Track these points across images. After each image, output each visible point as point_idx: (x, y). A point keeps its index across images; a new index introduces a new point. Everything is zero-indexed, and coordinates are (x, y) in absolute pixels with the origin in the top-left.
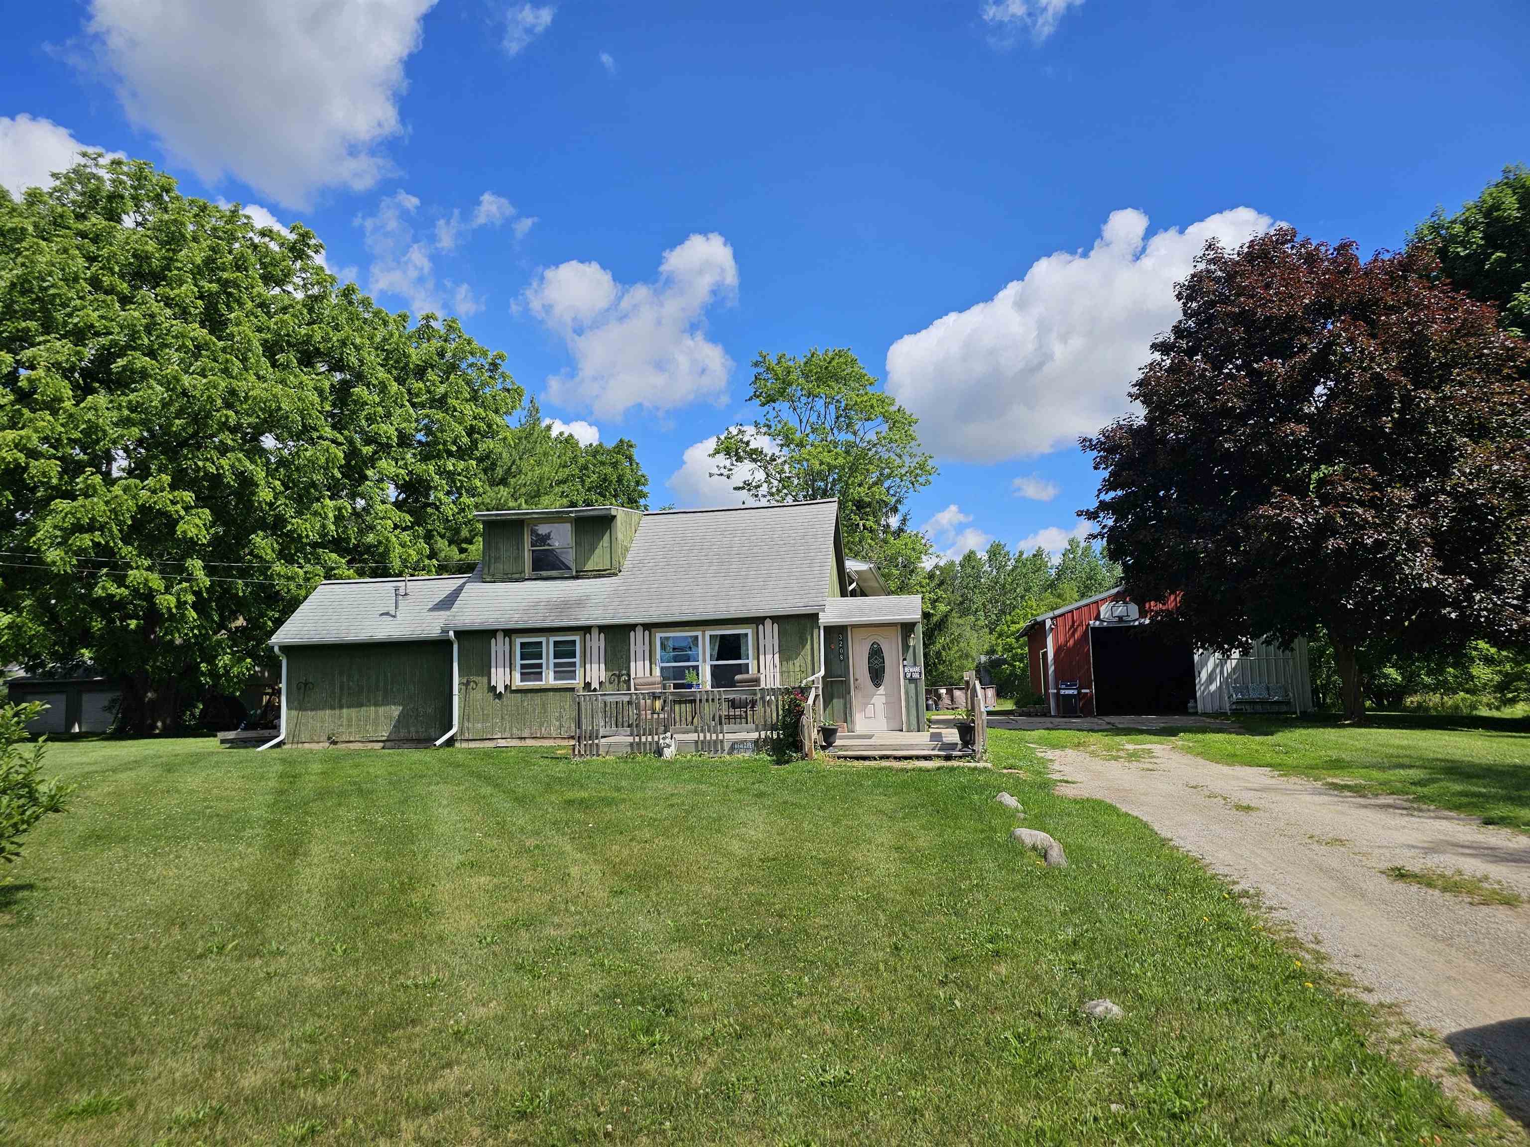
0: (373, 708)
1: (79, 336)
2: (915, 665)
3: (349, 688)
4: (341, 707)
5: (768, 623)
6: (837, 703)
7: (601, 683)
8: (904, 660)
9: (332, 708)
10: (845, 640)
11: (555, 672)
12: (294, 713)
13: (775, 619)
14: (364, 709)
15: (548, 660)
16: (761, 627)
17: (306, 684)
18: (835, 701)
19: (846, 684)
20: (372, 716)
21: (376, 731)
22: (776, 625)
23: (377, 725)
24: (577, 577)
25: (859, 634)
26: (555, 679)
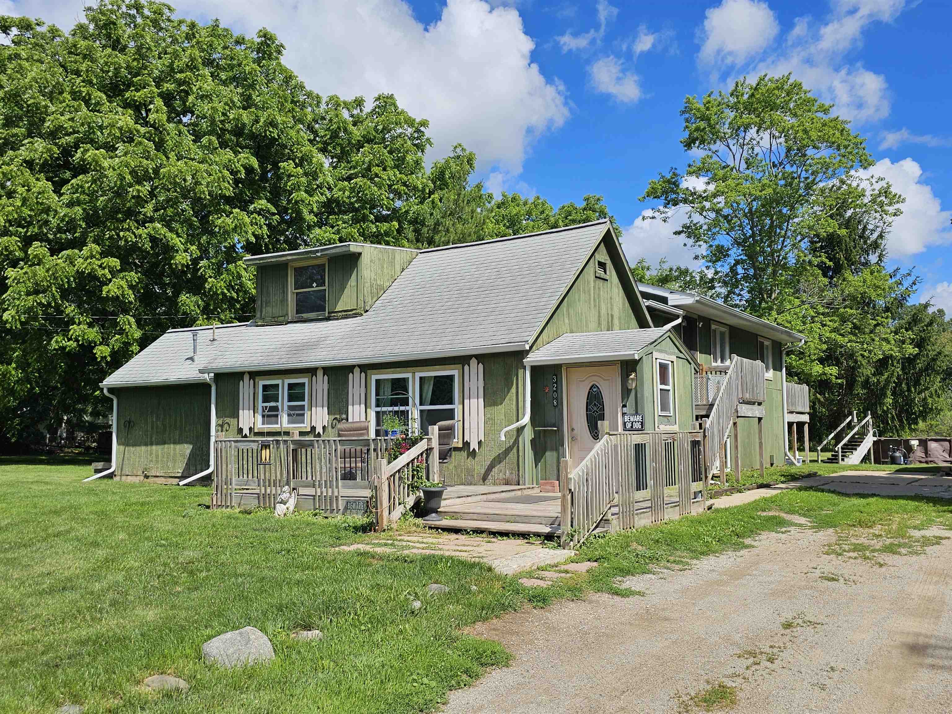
0: (172, 446)
1: (53, 135)
2: (637, 413)
3: (157, 428)
4: (152, 444)
5: (474, 362)
6: (550, 456)
7: (324, 428)
8: (624, 406)
9: (146, 445)
10: (559, 382)
11: (289, 415)
12: (122, 448)
13: (481, 358)
14: (166, 446)
15: (283, 403)
16: (466, 367)
17: (129, 422)
18: (548, 454)
19: (559, 433)
20: (172, 453)
21: (174, 467)
22: (481, 366)
23: (175, 462)
24: (328, 319)
25: (576, 374)
26: (289, 422)
